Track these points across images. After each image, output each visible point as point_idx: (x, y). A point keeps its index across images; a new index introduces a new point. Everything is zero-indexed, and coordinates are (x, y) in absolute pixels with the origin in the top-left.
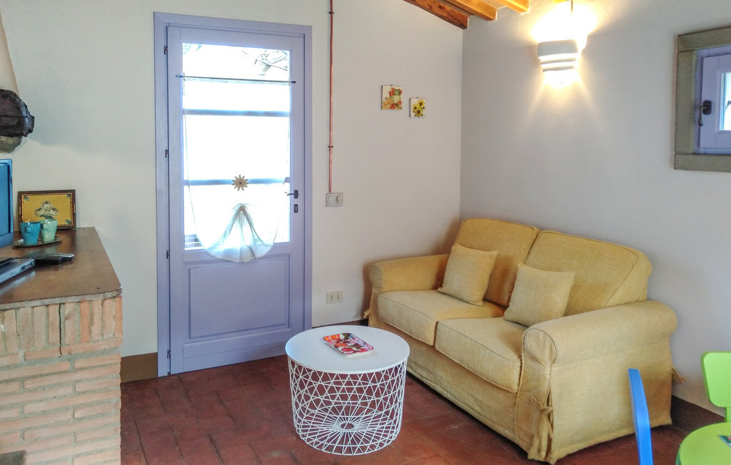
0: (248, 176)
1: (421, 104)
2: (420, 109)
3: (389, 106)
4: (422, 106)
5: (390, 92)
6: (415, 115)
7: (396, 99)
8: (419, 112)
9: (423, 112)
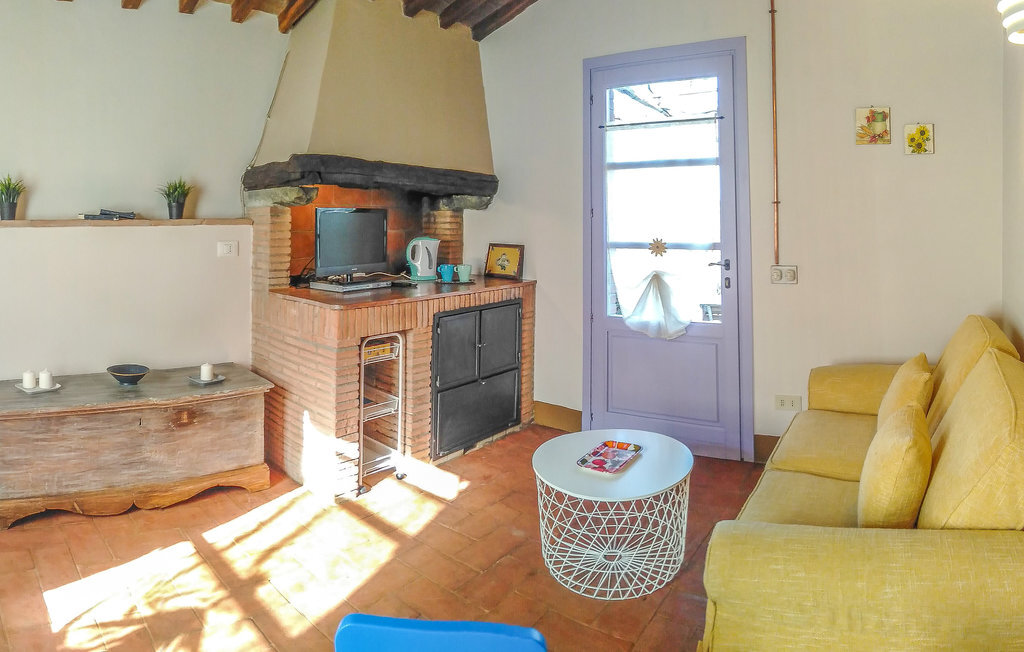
0: (667, 239)
1: (923, 133)
2: (921, 141)
3: (868, 139)
4: (925, 137)
5: (868, 118)
6: (913, 151)
7: (878, 127)
8: (919, 146)
9: (929, 145)
